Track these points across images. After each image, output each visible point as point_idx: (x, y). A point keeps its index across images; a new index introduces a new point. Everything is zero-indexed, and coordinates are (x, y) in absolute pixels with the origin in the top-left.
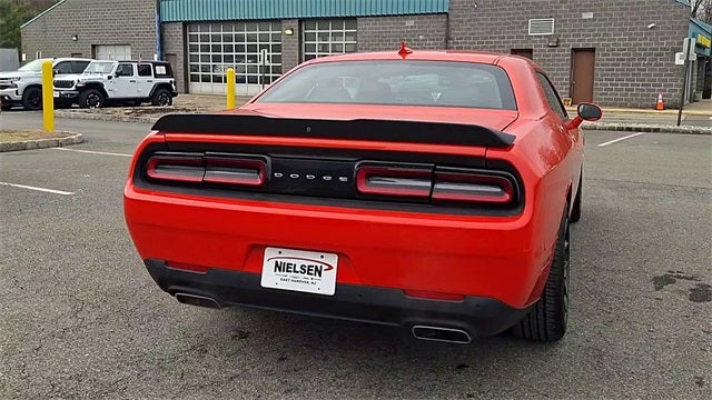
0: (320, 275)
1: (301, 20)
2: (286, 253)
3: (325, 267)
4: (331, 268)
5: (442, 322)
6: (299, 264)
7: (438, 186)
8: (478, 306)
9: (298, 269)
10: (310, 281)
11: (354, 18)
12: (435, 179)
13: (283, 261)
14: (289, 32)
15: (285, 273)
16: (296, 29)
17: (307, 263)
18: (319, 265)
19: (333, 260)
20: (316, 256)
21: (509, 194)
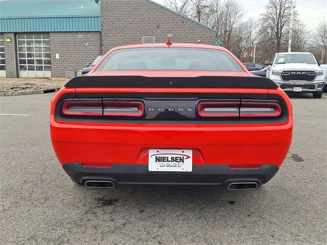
0: (183, 162)
1: (15, 34)
2: (161, 151)
3: (185, 157)
4: (189, 157)
5: (246, 179)
6: (170, 157)
7: (242, 110)
8: (266, 169)
9: (170, 159)
10: (177, 165)
11: (48, 33)
12: (239, 106)
13: (160, 156)
14: (9, 40)
15: (162, 162)
16: (13, 38)
17: (175, 156)
18: (182, 156)
19: (189, 153)
20: (180, 152)
21: (279, 111)
